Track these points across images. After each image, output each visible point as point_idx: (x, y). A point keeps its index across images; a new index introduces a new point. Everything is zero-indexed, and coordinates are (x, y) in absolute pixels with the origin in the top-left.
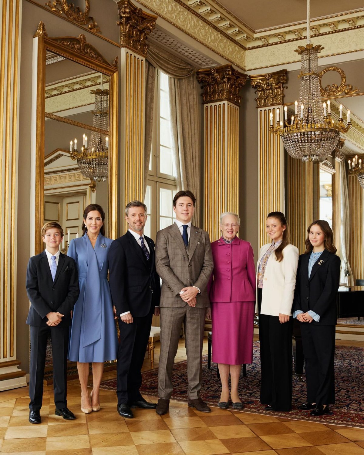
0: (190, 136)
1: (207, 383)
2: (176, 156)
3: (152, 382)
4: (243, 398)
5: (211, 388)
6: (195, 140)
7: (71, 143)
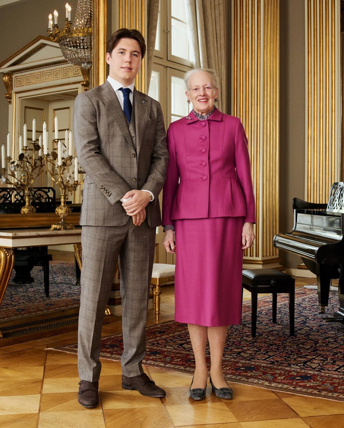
0: (213, 7)
1: (237, 345)
2: (194, 33)
3: (154, 344)
4: (294, 371)
5: (242, 354)
6: (220, 13)
7: (50, 17)
